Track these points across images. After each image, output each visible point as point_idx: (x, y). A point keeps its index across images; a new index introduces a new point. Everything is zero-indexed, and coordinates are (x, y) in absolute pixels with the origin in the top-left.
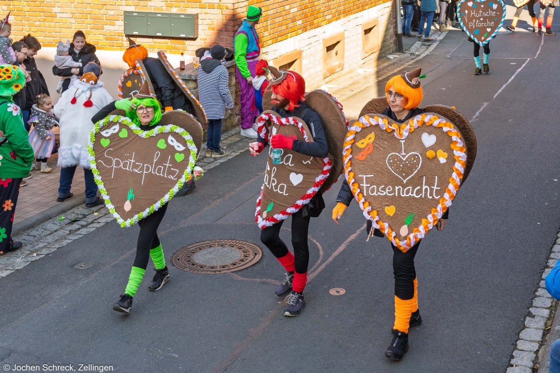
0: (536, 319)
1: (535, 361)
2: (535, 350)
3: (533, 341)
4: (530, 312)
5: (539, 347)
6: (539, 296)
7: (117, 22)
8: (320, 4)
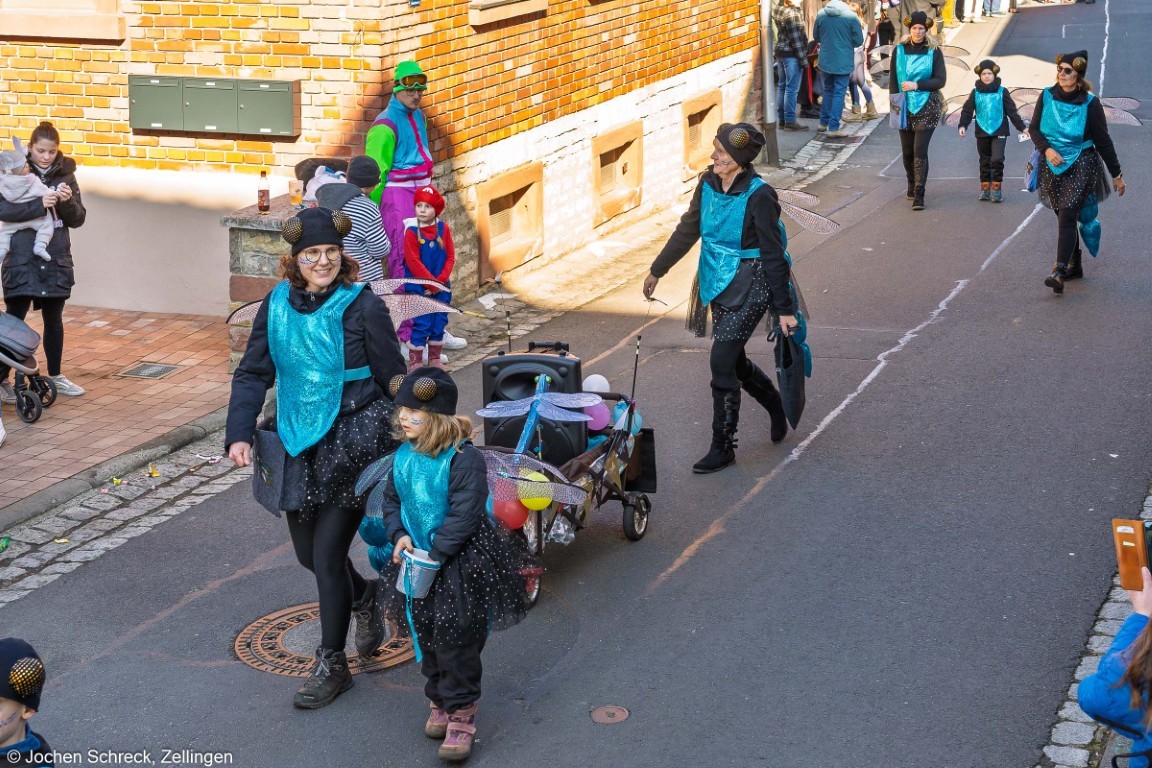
4: (1044, 755)
6: (1066, 720)
7: (113, 102)
8: (584, 56)
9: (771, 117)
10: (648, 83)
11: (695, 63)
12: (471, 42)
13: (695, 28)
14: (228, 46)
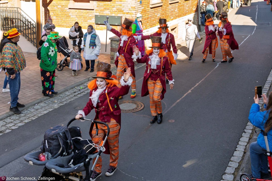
0: (247, 134)
1: (245, 149)
2: (245, 145)
3: (245, 142)
4: (244, 131)
5: (247, 144)
6: (248, 125)
7: (92, 19)
8: (169, 13)
9: (200, 23)
10: (179, 17)
11: (187, 14)
12: (150, 10)
13: (187, 9)
14: (111, 10)
